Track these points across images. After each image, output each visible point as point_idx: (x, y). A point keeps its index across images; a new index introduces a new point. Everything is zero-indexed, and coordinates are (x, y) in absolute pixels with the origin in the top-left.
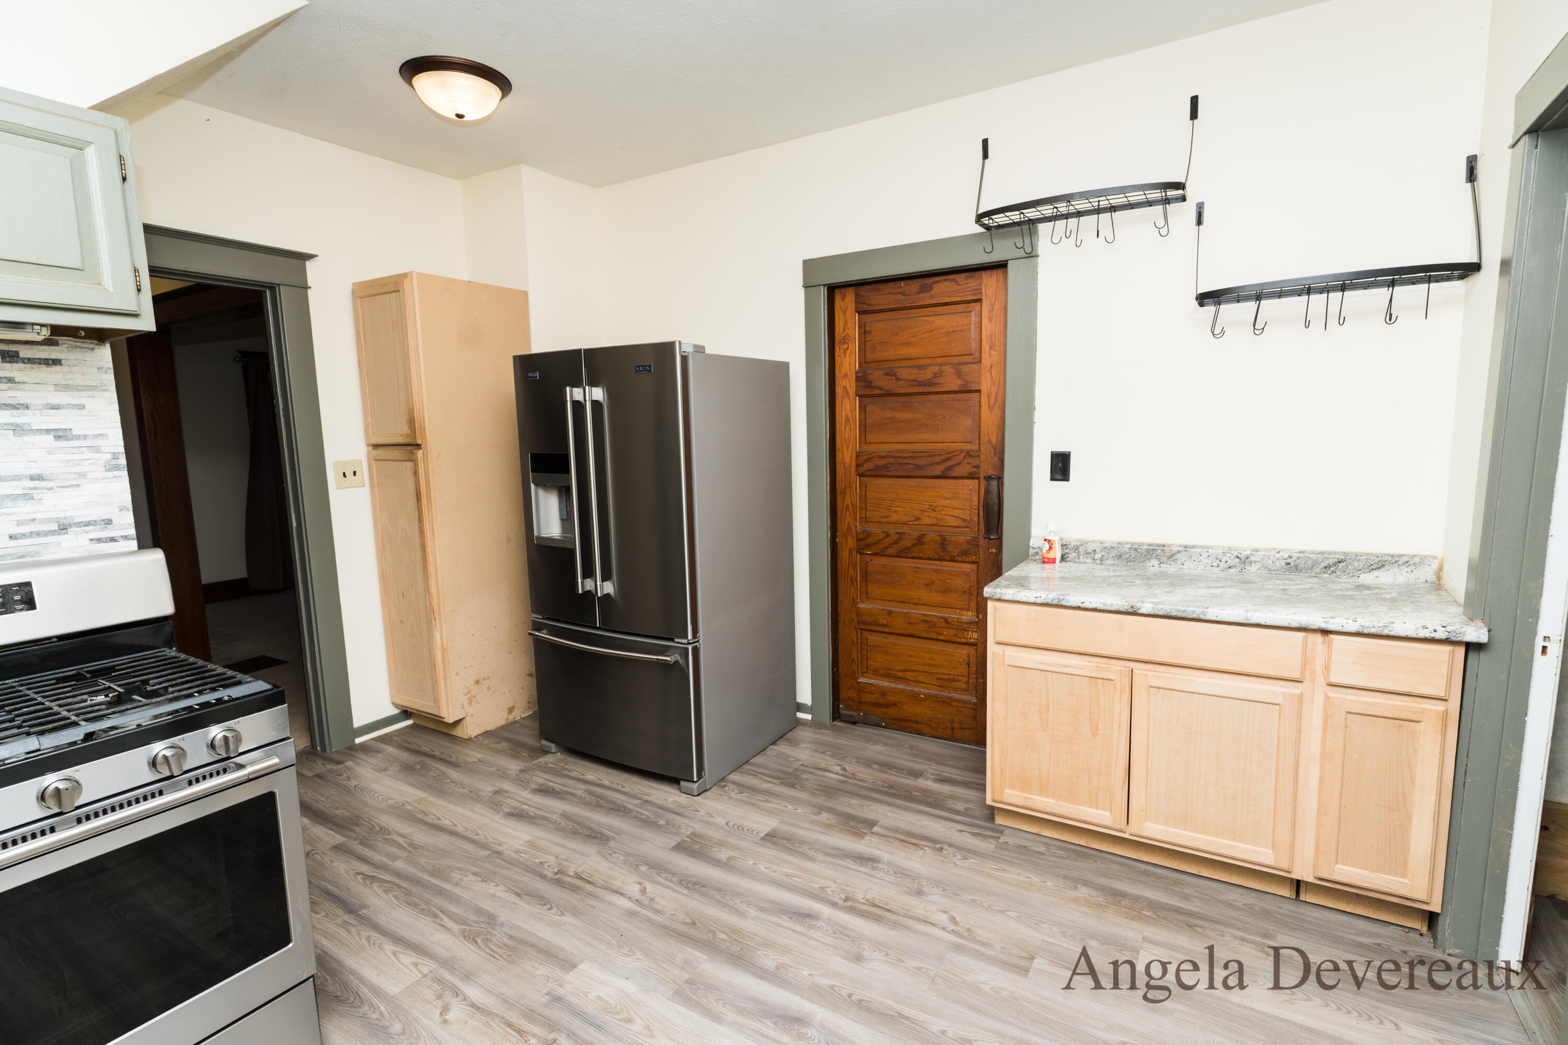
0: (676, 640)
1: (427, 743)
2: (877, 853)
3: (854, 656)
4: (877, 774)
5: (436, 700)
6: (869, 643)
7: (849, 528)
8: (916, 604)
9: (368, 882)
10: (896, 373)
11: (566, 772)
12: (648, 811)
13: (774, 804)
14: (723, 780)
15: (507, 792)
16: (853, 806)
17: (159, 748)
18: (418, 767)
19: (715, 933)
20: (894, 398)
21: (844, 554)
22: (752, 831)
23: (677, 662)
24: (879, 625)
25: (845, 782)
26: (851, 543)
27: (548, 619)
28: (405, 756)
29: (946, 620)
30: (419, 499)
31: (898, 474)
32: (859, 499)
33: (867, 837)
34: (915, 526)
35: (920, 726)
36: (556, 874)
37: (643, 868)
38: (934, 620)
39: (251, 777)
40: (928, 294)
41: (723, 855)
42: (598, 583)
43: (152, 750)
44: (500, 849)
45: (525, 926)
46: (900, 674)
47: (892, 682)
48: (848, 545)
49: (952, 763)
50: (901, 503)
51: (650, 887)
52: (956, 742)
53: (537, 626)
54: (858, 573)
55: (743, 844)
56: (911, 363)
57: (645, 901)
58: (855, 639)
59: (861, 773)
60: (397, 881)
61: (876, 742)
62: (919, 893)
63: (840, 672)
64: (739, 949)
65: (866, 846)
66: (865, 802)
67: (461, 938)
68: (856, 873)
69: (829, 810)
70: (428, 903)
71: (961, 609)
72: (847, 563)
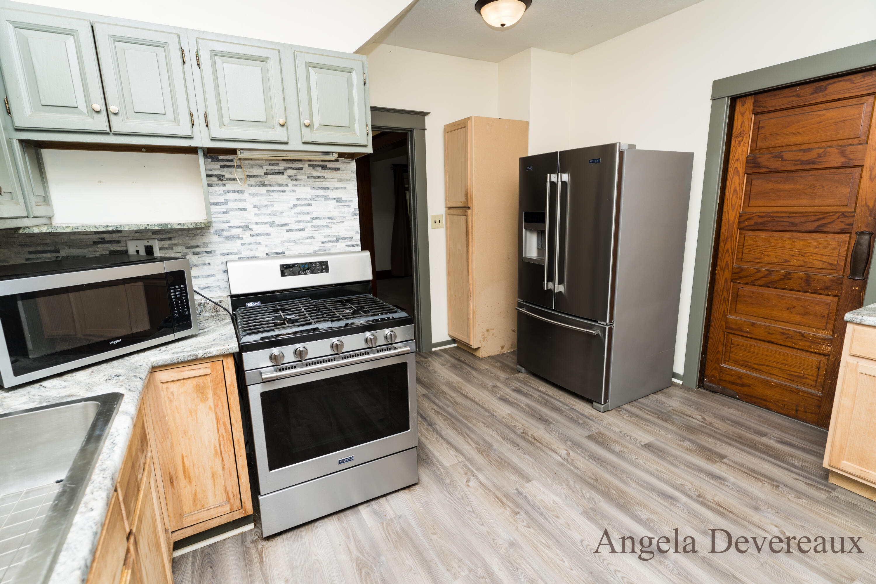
0: (599, 322)
1: (464, 357)
2: (724, 475)
3: (720, 349)
4: (730, 427)
5: (468, 336)
6: (733, 342)
7: (727, 264)
8: (776, 321)
9: (437, 414)
10: (783, 155)
11: (529, 384)
12: (573, 414)
13: (652, 428)
14: (619, 407)
15: (499, 387)
16: (709, 442)
17: (368, 334)
18: (459, 367)
19: (609, 489)
20: (778, 174)
21: (721, 282)
22: (636, 440)
23: (598, 335)
24: (743, 332)
25: (704, 427)
26: (727, 274)
27: (526, 302)
28: (453, 360)
29: (803, 335)
30: (467, 235)
31: (774, 229)
32: (738, 245)
33: (718, 464)
34: (784, 266)
35: (768, 403)
36: (522, 433)
37: (569, 443)
38: (792, 333)
39: (399, 354)
40: (822, 94)
41: (617, 448)
42: (556, 285)
43: (365, 335)
44: (495, 414)
45: (506, 454)
46: (756, 366)
47: (749, 371)
48: (724, 276)
49: (793, 433)
50: (774, 249)
51: (572, 454)
52: (799, 420)
53: (520, 305)
54: (731, 295)
55: (631, 446)
56: (797, 148)
57: (569, 460)
58: (722, 338)
59: (717, 423)
60: (448, 416)
61: (730, 407)
62: (756, 509)
63: (707, 358)
64: (623, 502)
65: (716, 468)
66: (718, 442)
67: (476, 450)
68: (707, 483)
69: (690, 440)
70: (462, 430)
71: (817, 328)
72: (722, 288)
